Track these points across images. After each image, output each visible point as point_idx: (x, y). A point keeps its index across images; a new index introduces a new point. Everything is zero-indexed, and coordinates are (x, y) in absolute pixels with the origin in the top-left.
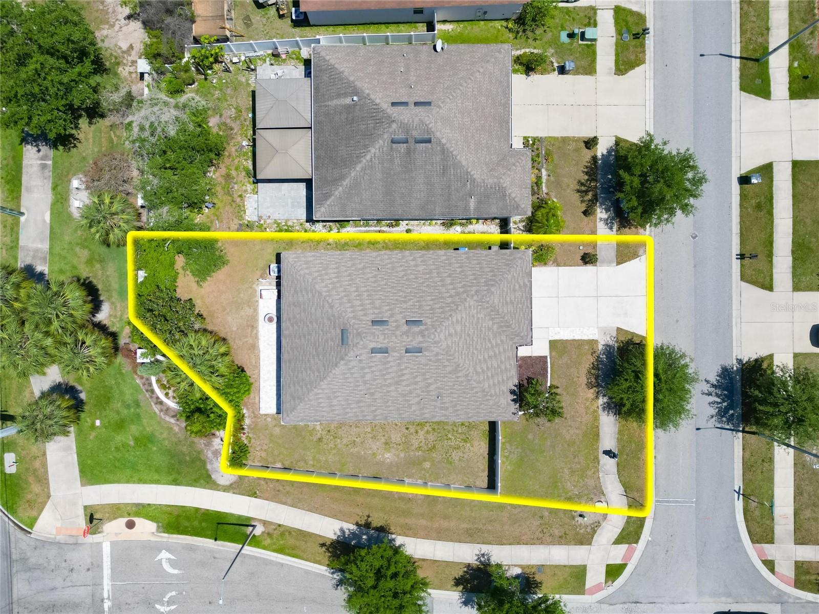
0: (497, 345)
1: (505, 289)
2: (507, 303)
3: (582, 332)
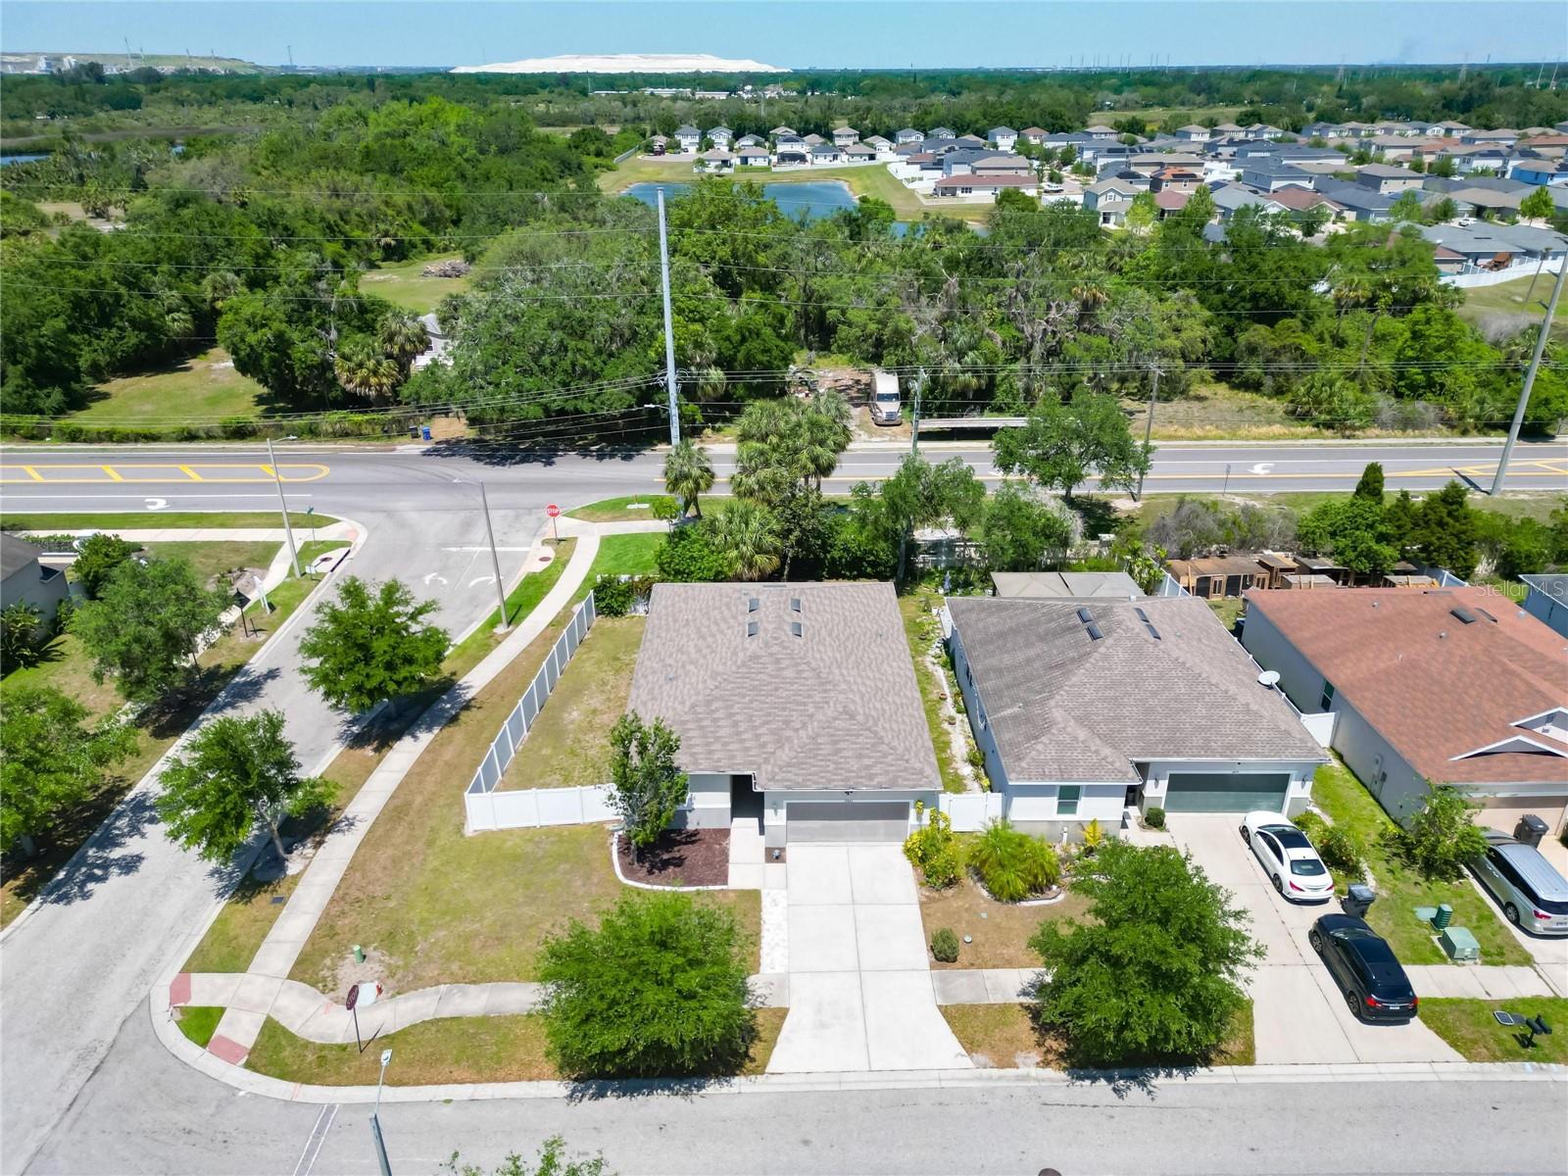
0: (758, 737)
1: (861, 739)
2: (835, 742)
3: (777, 944)
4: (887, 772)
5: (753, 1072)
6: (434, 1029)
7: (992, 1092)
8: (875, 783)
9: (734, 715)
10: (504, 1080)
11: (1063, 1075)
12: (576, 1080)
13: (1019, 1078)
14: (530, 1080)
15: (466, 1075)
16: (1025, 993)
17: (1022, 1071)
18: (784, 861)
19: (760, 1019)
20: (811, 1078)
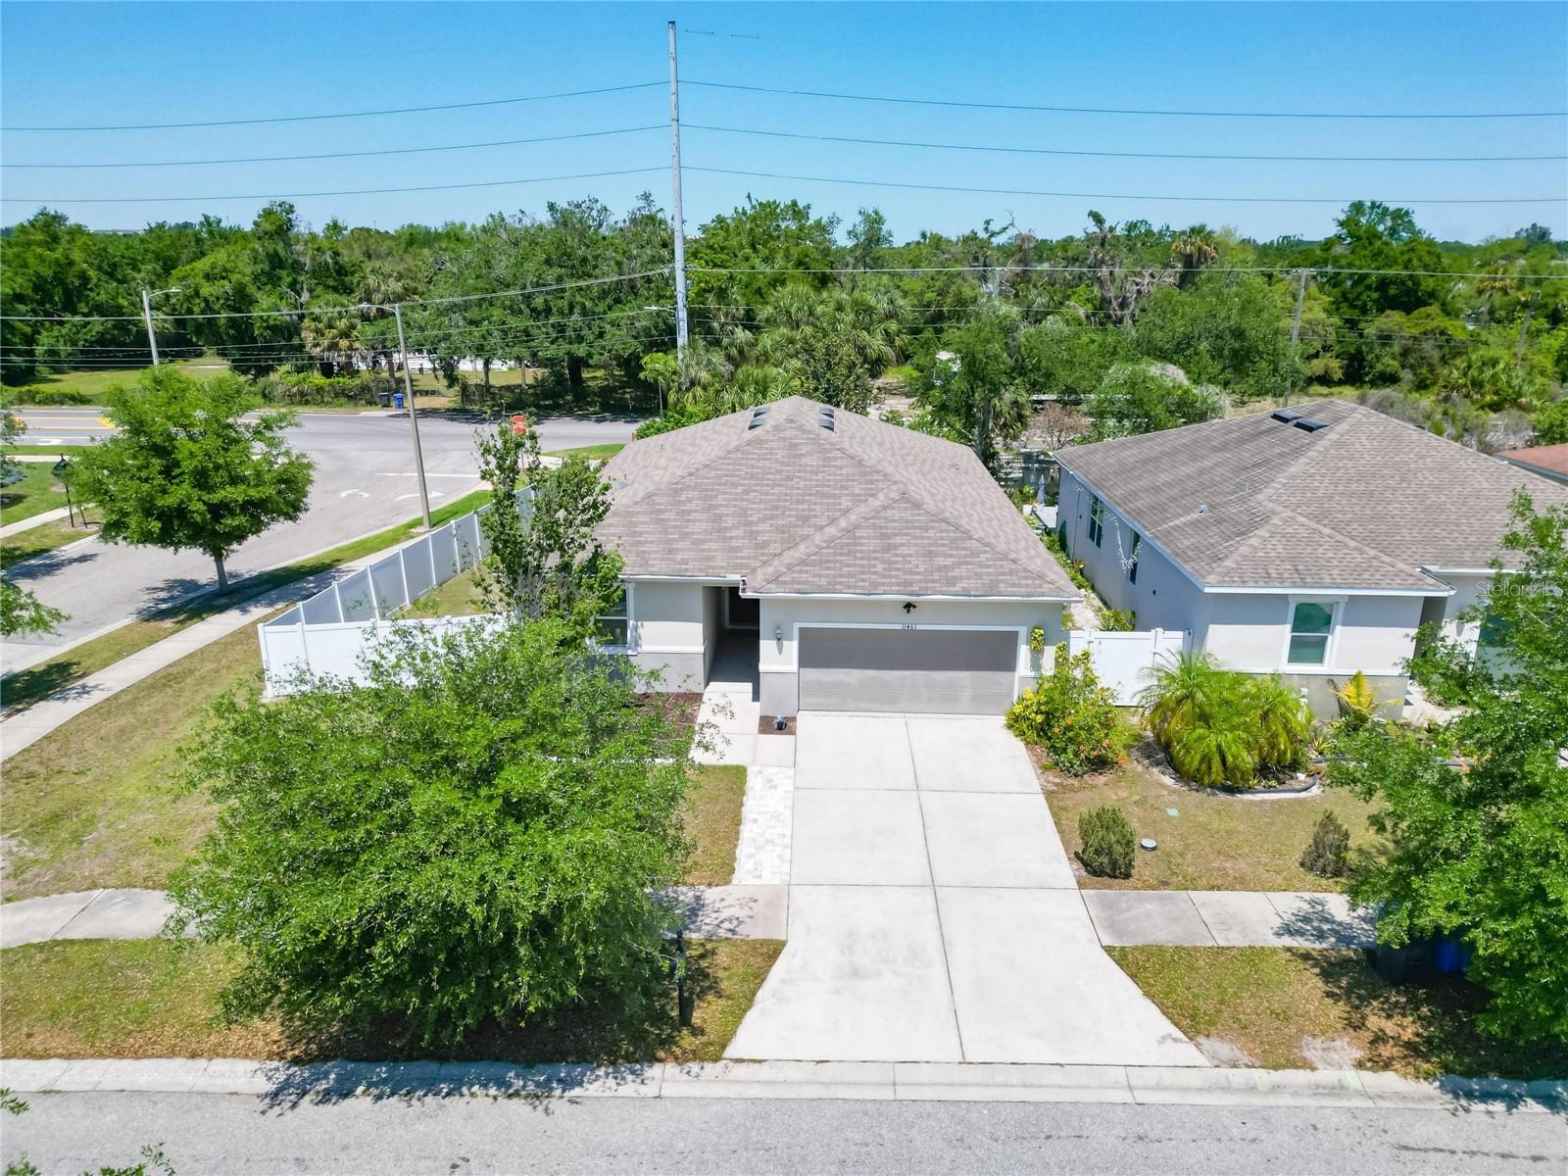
2: (887, 537)
3: (771, 841)
4: (978, 576)
5: (697, 1056)
6: (39, 957)
7: (1264, 1116)
8: (958, 588)
9: (716, 507)
10: (136, 1055)
11: (1430, 1088)
12: (296, 1061)
13: (1318, 1090)
14: (194, 1056)
15: (58, 1043)
16: (1288, 930)
17: (1325, 1075)
18: (792, 733)
19: (722, 958)
20: (826, 1073)
